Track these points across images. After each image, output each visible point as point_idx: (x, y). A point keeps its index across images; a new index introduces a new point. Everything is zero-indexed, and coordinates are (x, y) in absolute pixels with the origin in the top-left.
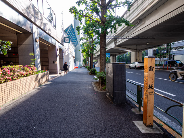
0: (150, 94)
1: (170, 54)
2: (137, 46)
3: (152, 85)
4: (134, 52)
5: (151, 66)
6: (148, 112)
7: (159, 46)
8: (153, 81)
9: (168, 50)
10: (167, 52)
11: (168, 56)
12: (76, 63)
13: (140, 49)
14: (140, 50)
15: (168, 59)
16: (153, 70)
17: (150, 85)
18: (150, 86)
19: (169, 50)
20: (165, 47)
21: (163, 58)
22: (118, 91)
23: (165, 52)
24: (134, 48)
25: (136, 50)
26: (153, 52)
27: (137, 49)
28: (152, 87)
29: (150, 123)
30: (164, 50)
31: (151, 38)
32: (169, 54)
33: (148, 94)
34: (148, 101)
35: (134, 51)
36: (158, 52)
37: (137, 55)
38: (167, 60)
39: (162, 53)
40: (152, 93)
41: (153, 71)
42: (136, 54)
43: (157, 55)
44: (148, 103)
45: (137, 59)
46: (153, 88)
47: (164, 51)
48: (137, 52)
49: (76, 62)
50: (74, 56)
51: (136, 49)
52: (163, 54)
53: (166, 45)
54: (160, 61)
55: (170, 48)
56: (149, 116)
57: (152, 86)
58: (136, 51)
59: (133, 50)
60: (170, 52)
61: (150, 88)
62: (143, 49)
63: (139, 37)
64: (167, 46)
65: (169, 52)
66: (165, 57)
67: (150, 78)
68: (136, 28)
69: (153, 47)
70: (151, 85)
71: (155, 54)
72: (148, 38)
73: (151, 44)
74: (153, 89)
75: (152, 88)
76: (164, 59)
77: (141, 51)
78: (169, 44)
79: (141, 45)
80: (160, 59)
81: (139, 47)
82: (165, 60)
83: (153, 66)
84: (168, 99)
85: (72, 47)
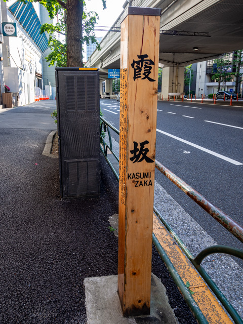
0: (137, 184)
1: (238, 74)
2: (175, 54)
3: (147, 142)
4: (169, 67)
5: (142, 57)
6: (128, 257)
7: (218, 55)
8: (149, 127)
9: (235, 66)
10: (234, 70)
11: (235, 79)
12: (44, 89)
13: (180, 61)
14: (179, 63)
15: (235, 84)
16: (151, 76)
17: (136, 144)
18: (136, 149)
19: (237, 66)
20: (231, 59)
21: (226, 81)
22: (76, 160)
23: (230, 69)
24: (169, 60)
25: (173, 62)
26: (207, 69)
27: (175, 61)
28: (147, 150)
29: (138, 298)
30: (227, 66)
31: (202, 34)
32: (236, 74)
33: (129, 182)
34: (129, 210)
35: (168, 65)
36: (215, 70)
37: (175, 75)
38: (233, 86)
39: (224, 72)
40: (146, 179)
41: (151, 80)
42: (172, 72)
43: (214, 76)
44: (129, 221)
45: (174, 82)
46: (149, 155)
47: (228, 68)
48: (175, 68)
49: (44, 87)
50: (40, 72)
51: (172, 60)
52: (226, 74)
53: (231, 55)
54: (219, 88)
55: (240, 61)
56: (134, 274)
57: (146, 146)
58: (172, 64)
59: (166, 63)
60: (239, 69)
61: (135, 158)
62: (188, 62)
63: (176, 31)
64: (235, 57)
65: (237, 70)
66: (229, 80)
67: (137, 112)
68: (172, 12)
69: (205, 58)
70: (142, 144)
71: (211, 74)
72: (196, 34)
73: (202, 51)
74: (149, 160)
75: (145, 157)
76: (228, 84)
77: (183, 65)
78: (238, 54)
79: (183, 53)
80: (220, 83)
81: (179, 58)
82: (228, 86)
83: (151, 57)
84: (207, 209)
85: (33, 53)
